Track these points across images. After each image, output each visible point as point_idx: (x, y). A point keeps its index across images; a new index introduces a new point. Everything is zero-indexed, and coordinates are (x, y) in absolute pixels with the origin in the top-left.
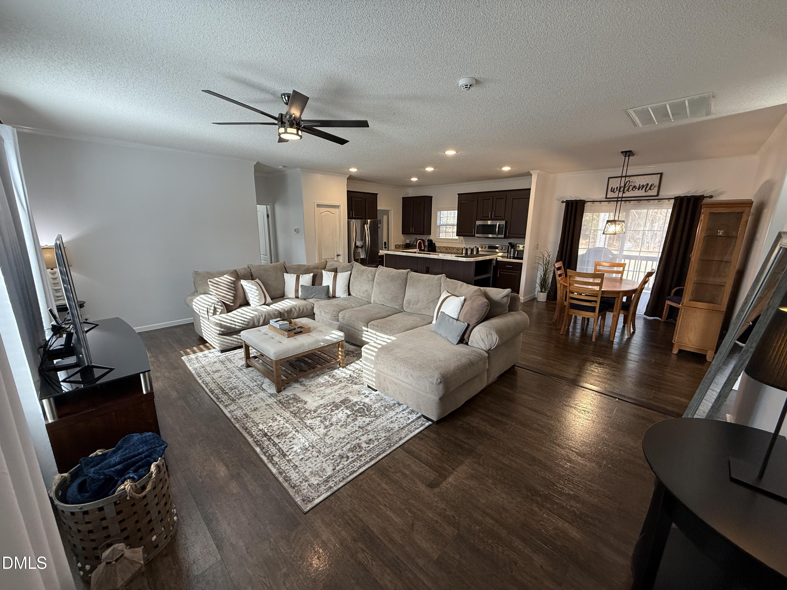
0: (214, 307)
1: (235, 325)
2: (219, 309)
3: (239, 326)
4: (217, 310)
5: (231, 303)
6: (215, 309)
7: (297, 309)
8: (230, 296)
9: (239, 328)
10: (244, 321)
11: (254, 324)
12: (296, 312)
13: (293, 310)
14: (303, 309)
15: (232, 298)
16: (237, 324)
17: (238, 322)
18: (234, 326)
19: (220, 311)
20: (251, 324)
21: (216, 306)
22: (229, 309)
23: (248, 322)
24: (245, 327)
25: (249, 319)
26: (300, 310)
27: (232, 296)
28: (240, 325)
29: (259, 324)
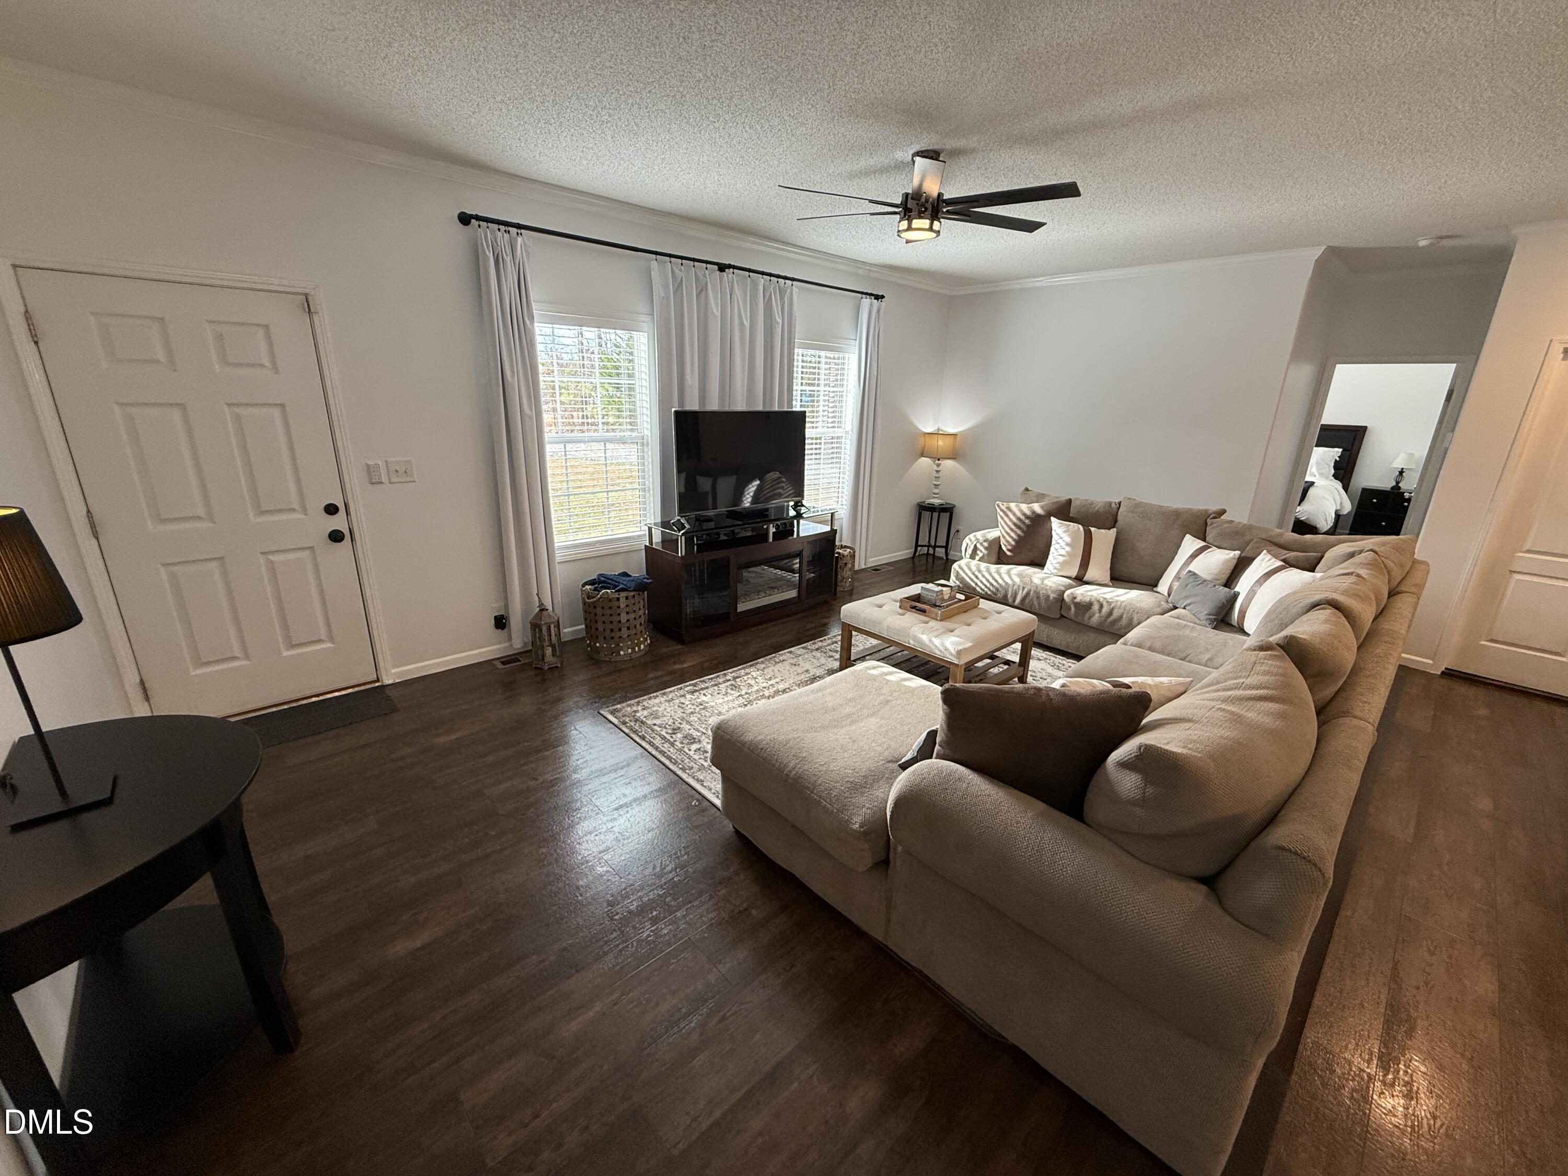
0: (975, 545)
1: (976, 584)
2: (981, 551)
3: (981, 589)
4: (978, 552)
5: (1009, 550)
6: (975, 548)
7: (1105, 610)
8: (1012, 537)
9: (981, 591)
10: (991, 584)
11: (1006, 596)
12: (1097, 615)
13: (1096, 607)
14: (1121, 617)
15: (1013, 543)
16: (979, 584)
17: (981, 582)
18: (973, 585)
19: (981, 555)
20: (1000, 595)
21: (978, 545)
22: (1000, 558)
23: (997, 589)
24: (990, 595)
25: (1001, 585)
26: (1110, 613)
27: (1014, 540)
28: (983, 587)
29: (1014, 601)
